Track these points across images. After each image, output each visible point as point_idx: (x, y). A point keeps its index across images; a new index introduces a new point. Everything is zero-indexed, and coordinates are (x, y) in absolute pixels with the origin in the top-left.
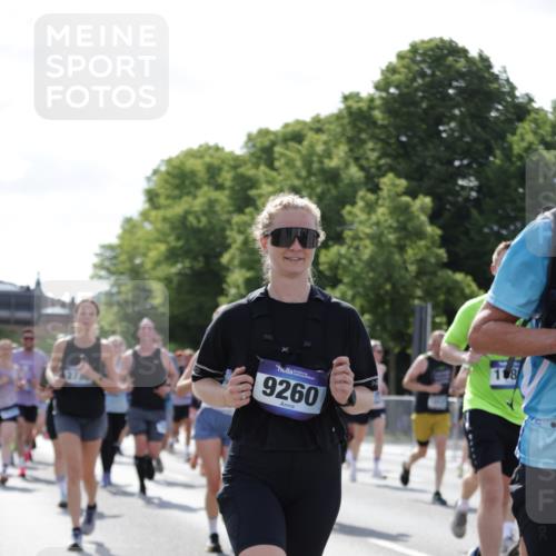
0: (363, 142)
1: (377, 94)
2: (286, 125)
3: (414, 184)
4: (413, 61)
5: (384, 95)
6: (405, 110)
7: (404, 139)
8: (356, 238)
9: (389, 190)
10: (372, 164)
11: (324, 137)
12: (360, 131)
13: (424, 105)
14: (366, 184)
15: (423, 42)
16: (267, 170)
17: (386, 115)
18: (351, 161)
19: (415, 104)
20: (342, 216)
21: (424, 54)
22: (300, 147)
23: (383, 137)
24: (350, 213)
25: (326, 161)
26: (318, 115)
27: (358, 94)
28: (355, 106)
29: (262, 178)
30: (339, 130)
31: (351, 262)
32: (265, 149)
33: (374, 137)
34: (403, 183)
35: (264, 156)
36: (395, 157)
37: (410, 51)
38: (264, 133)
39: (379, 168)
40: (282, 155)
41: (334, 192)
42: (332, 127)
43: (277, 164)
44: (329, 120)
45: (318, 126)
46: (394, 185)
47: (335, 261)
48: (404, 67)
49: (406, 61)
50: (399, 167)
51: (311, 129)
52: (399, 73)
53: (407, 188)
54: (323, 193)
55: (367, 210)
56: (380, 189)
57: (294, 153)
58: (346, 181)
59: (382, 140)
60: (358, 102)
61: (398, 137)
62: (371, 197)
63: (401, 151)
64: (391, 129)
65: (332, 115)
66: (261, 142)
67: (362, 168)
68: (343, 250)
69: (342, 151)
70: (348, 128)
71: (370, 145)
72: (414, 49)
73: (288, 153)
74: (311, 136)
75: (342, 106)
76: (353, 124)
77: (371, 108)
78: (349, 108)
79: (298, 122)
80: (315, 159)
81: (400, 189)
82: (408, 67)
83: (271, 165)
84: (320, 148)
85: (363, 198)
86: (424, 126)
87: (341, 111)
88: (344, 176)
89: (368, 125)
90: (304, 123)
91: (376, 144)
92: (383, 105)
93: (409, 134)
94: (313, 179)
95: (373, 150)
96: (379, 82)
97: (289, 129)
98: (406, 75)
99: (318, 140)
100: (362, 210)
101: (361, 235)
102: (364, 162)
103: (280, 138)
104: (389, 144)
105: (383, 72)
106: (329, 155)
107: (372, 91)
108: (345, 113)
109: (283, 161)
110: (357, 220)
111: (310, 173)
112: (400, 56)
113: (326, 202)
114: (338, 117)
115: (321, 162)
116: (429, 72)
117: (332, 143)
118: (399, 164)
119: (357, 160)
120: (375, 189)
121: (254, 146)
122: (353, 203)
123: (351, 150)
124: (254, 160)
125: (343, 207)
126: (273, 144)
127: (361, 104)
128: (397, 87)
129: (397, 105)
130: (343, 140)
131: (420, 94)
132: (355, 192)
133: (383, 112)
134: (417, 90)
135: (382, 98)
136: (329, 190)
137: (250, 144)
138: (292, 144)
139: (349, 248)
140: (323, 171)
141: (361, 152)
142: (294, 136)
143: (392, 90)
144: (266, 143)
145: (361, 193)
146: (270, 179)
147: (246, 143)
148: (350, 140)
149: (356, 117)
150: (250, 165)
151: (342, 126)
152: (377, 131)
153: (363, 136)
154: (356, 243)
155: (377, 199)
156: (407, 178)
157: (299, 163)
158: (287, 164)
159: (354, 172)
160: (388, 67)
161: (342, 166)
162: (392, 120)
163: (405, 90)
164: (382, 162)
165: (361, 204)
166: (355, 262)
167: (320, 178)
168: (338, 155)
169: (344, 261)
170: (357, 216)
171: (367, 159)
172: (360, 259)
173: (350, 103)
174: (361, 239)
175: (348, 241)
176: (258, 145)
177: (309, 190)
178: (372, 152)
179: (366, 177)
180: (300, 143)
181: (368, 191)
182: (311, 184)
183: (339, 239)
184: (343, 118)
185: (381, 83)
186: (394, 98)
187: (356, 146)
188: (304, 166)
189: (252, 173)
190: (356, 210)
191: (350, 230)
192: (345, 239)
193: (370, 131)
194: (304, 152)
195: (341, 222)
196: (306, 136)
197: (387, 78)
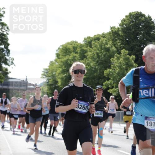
0: (116, 40)
1: (120, 27)
2: (95, 36)
3: (130, 52)
4: (130, 18)
5: (122, 27)
6: (128, 31)
7: (127, 39)
9: (123, 54)
10: (119, 46)
11: (105, 39)
12: (116, 37)
13: (133, 30)
14: (117, 52)
15: (133, 13)
16: (90, 48)
18: (113, 45)
19: (130, 30)
20: (110, 61)
21: (133, 16)
23: (121, 39)
24: (113, 60)
25: (106, 45)
26: (104, 33)
27: (115, 27)
28: (114, 30)
29: (88, 50)
30: (109, 37)
31: (113, 73)
33: (119, 39)
34: (127, 52)
35: (89, 44)
36: (125, 45)
37: (129, 15)
38: (89, 38)
39: (121, 47)
40: (94, 44)
41: (108, 54)
42: (108, 36)
43: (92, 46)
44: (107, 34)
45: (104, 36)
46: (125, 52)
47: (109, 73)
48: (127, 19)
49: (128, 18)
50: (126, 47)
51: (102, 37)
52: (126, 21)
53: (128, 53)
54: (105, 54)
55: (117, 59)
56: (121, 53)
57: (97, 43)
58: (112, 51)
60: (115, 29)
61: (126, 39)
62: (118, 55)
63: (127, 43)
64: (124, 37)
65: (108, 33)
66: (88, 40)
67: (116, 47)
68: (111, 70)
69: (110, 42)
70: (112, 36)
71: (118, 41)
72: (130, 14)
73: (95, 43)
74: (102, 39)
75: (110, 30)
77: (118, 31)
78: (112, 31)
79: (98, 35)
80: (103, 45)
81: (126, 53)
82: (129, 20)
83: (91, 47)
84: (104, 42)
85: (116, 56)
86: (133, 36)
87: (110, 32)
88: (111, 50)
89: (117, 36)
90: (100, 35)
91: (119, 41)
92: (121, 30)
93: (129, 38)
94: (102, 50)
95: (119, 42)
97: (96, 37)
98: (128, 22)
99: (104, 40)
100: (116, 59)
101: (116, 66)
102: (116, 46)
103: (93, 39)
104: (123, 41)
105: (121, 21)
106: (107, 44)
107: (119, 26)
108: (111, 32)
109: (94, 45)
110: (114, 62)
111: (102, 49)
112: (126, 17)
113: (106, 57)
114: (109, 33)
115: (105, 46)
116: (134, 21)
117: (107, 41)
119: (114, 45)
120: (120, 53)
121: (86, 41)
122: (114, 57)
123: (113, 42)
124: (86, 45)
125: (111, 59)
126: (91, 41)
127: (116, 30)
128: (125, 25)
129: (125, 30)
130: (111, 40)
131: (132, 27)
132: (114, 54)
133: (121, 32)
134: (131, 26)
135: (121, 28)
136: (107, 53)
137: (85, 41)
138: (96, 41)
139: (112, 70)
140: (105, 48)
141: (116, 43)
142: (97, 38)
143: (124, 26)
144: (90, 41)
145: (116, 54)
146: (90, 50)
147: (84, 40)
148: (113, 40)
149: (114, 33)
150: (85, 47)
151: (111, 36)
152: (120, 37)
153: (116, 39)
154: (114, 68)
155: (120, 56)
156: (128, 51)
157: (98, 46)
158: (95, 46)
159: (114, 48)
160: (123, 19)
161: (110, 47)
162: (124, 34)
163: (128, 26)
164: (121, 46)
166: (114, 73)
167: (104, 50)
168: (109, 44)
169: (111, 73)
170: (114, 61)
171: (117, 45)
172: (115, 73)
173: (112, 29)
174: (116, 67)
176: (87, 41)
177: (101, 54)
178: (119, 43)
179: (117, 50)
180: (99, 40)
181: (118, 54)
182: (102, 52)
183: (110, 67)
184: (111, 33)
185: (121, 24)
186: (125, 28)
187: (114, 41)
188: (100, 47)
189: (85, 49)
190: (114, 59)
191: (113, 64)
192: (111, 67)
193: (118, 37)
194: (100, 43)
195: (110, 62)
196: (100, 38)
197: (123, 22)
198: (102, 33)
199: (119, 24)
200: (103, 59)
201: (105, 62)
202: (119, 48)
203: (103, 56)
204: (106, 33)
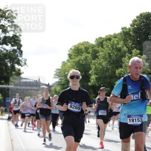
0: (128, 40)
1: (131, 27)
2: (106, 36)
4: (141, 18)
5: (133, 28)
6: (139, 31)
7: (139, 39)
8: (126, 66)
9: (135, 53)
10: (130, 46)
11: (117, 39)
12: (126, 38)
13: (144, 30)
14: (128, 52)
15: (143, 13)
16: (101, 48)
17: (134, 33)
18: (124, 45)
19: (141, 30)
20: (122, 60)
21: (144, 16)
22: (110, 42)
23: (133, 39)
24: (124, 59)
25: (117, 46)
26: (115, 33)
27: (126, 27)
28: (125, 31)
29: (100, 50)
30: (121, 37)
31: (124, 73)
32: (101, 42)
33: (130, 39)
35: (100, 44)
36: (136, 45)
37: (140, 16)
38: (100, 38)
39: (132, 47)
40: (105, 44)
41: (120, 54)
42: (119, 36)
43: (104, 46)
45: (115, 36)
46: (136, 52)
47: (120, 72)
48: (138, 20)
49: (139, 18)
50: (137, 47)
51: (113, 37)
52: (137, 22)
53: (139, 53)
54: (117, 54)
55: (129, 59)
56: (133, 53)
57: (109, 44)
58: (123, 51)
59: (133, 40)
60: (126, 29)
61: (137, 39)
62: (130, 55)
63: (138, 43)
64: (135, 37)
65: (119, 33)
66: (100, 41)
67: (127, 47)
68: (122, 70)
69: (122, 42)
70: (123, 37)
71: (129, 41)
73: (107, 43)
75: (122, 31)
76: (125, 35)
77: (129, 31)
78: (123, 31)
79: (110, 35)
80: (114, 45)
81: (138, 53)
82: (140, 20)
83: (102, 47)
84: (116, 42)
85: (127, 56)
86: (144, 36)
87: (121, 32)
88: (122, 49)
89: (129, 36)
90: (111, 35)
91: (131, 41)
92: (133, 30)
93: (140, 38)
94: (114, 50)
95: (130, 42)
96: (131, 24)
97: (107, 37)
98: (139, 22)
99: (115, 40)
101: (127, 65)
102: (128, 46)
103: (105, 39)
104: (135, 41)
105: (132, 21)
106: (118, 44)
107: (130, 27)
109: (106, 46)
110: (126, 61)
111: (113, 49)
112: (137, 17)
113: (118, 57)
114: (121, 34)
115: (116, 46)
116: (145, 21)
117: (119, 41)
118: (137, 46)
119: (126, 45)
120: (131, 53)
121: (98, 42)
122: (125, 57)
123: (124, 43)
124: (98, 45)
125: (122, 58)
126: (103, 41)
127: (127, 30)
128: (136, 25)
129: (136, 30)
130: (122, 40)
131: (143, 27)
132: (126, 54)
133: (132, 32)
135: (132, 28)
136: (118, 53)
137: (97, 41)
138: (108, 41)
139: (124, 69)
140: (116, 48)
141: (127, 43)
142: (109, 39)
143: (135, 26)
144: (101, 41)
145: (127, 54)
146: (102, 50)
147: (96, 41)
148: (124, 40)
149: (125, 34)
150: (97, 47)
151: (122, 36)
152: (131, 37)
153: (128, 39)
154: (126, 68)
155: (132, 56)
156: (139, 50)
157: (110, 46)
158: (107, 46)
159: (125, 48)
160: (134, 20)
161: (122, 47)
163: (139, 26)
164: (133, 46)
165: (127, 57)
166: (125, 73)
167: (116, 50)
168: (120, 44)
169: (122, 73)
170: (126, 60)
171: (128, 45)
172: (127, 72)
173: (124, 30)
174: (127, 67)
175: (124, 67)
176: (99, 41)
177: (113, 53)
178: (130, 43)
179: (128, 50)
180: (110, 41)
181: (129, 53)
182: (113, 52)
183: (121, 67)
184: (122, 34)
185: (132, 25)
186: (136, 28)
187: (126, 42)
188: (111, 47)
189: (97, 49)
190: (126, 59)
191: (124, 64)
192: (123, 66)
193: (130, 38)
194: (111, 43)
195: (122, 62)
196: (112, 39)
197: (134, 23)
198: (114, 33)
199: (130, 25)
200: (115, 59)
201: (116, 62)
202: (130, 48)
203: (114, 56)
204: (117, 34)
